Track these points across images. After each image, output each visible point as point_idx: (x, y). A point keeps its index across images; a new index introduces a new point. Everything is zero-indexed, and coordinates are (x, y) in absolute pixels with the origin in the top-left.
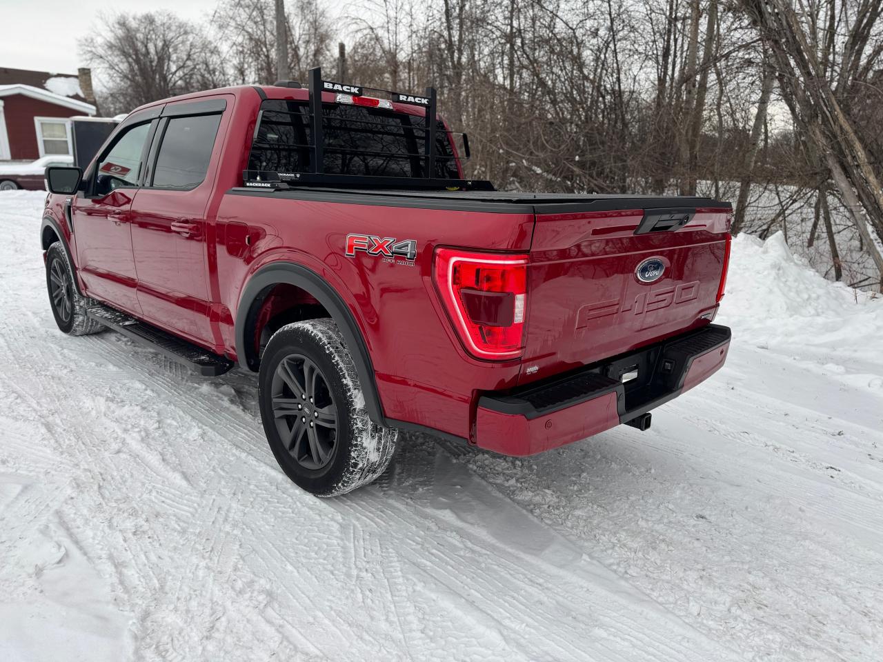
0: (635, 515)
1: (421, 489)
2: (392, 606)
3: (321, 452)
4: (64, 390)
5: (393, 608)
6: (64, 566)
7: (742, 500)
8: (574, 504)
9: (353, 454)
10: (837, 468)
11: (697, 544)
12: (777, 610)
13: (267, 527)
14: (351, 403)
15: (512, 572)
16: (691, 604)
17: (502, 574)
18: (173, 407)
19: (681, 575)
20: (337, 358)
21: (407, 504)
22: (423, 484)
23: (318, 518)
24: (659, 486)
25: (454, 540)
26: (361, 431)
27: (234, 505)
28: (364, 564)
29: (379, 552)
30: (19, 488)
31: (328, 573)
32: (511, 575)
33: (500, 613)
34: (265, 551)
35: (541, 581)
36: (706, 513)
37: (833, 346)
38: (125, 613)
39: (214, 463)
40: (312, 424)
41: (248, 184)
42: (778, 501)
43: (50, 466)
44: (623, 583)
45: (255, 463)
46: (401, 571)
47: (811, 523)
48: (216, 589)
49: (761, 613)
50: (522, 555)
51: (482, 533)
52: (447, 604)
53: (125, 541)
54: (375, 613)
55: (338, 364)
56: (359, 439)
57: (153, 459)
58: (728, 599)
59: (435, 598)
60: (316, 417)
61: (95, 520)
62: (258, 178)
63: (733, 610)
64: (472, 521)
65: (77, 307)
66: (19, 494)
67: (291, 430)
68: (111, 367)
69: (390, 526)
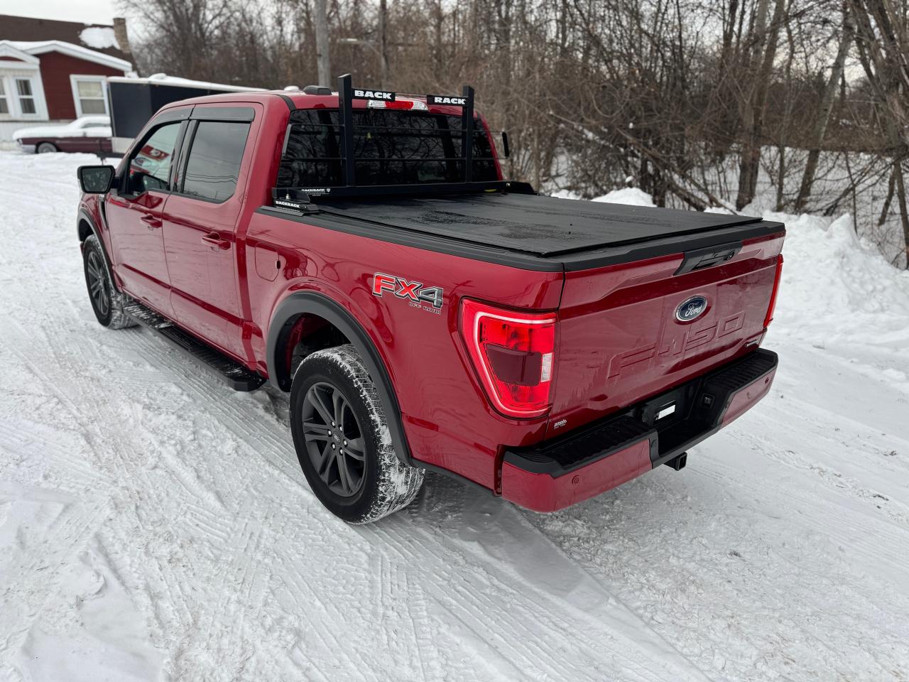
0: (667, 551)
1: (450, 517)
2: (416, 649)
3: (350, 482)
4: (103, 395)
5: (417, 653)
6: (103, 597)
7: (780, 535)
8: (604, 537)
9: (380, 489)
10: (885, 496)
11: (728, 586)
12: (805, 666)
13: (297, 556)
14: (379, 440)
15: (537, 615)
16: (716, 657)
17: (527, 616)
18: (208, 416)
19: (709, 622)
20: (365, 393)
21: (436, 533)
22: (453, 510)
23: (347, 547)
24: (694, 517)
25: (481, 576)
26: (388, 467)
27: (266, 530)
28: (391, 601)
29: (406, 588)
30: (60, 507)
31: (354, 610)
32: (536, 617)
33: (523, 661)
34: (294, 584)
35: (565, 625)
36: (740, 550)
37: (896, 347)
38: (160, 650)
39: (248, 481)
40: (341, 451)
41: (277, 202)
42: (817, 538)
43: (89, 483)
44: (648, 631)
45: (287, 481)
46: (427, 610)
47: (850, 565)
48: (247, 626)
49: (787, 669)
50: (548, 596)
51: (509, 570)
52: (470, 648)
53: (161, 569)
54: (399, 657)
55: (366, 399)
56: (387, 475)
57: (188, 476)
58: (755, 653)
59: (458, 641)
60: (346, 446)
61: (132, 545)
62: (287, 197)
63: (759, 665)
64: (499, 555)
65: (115, 303)
66: (61, 514)
67: (321, 453)
68: (148, 367)
69: (418, 557)
